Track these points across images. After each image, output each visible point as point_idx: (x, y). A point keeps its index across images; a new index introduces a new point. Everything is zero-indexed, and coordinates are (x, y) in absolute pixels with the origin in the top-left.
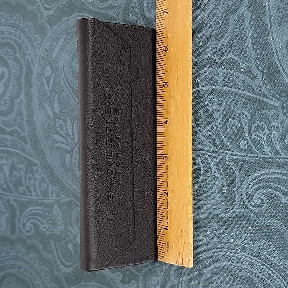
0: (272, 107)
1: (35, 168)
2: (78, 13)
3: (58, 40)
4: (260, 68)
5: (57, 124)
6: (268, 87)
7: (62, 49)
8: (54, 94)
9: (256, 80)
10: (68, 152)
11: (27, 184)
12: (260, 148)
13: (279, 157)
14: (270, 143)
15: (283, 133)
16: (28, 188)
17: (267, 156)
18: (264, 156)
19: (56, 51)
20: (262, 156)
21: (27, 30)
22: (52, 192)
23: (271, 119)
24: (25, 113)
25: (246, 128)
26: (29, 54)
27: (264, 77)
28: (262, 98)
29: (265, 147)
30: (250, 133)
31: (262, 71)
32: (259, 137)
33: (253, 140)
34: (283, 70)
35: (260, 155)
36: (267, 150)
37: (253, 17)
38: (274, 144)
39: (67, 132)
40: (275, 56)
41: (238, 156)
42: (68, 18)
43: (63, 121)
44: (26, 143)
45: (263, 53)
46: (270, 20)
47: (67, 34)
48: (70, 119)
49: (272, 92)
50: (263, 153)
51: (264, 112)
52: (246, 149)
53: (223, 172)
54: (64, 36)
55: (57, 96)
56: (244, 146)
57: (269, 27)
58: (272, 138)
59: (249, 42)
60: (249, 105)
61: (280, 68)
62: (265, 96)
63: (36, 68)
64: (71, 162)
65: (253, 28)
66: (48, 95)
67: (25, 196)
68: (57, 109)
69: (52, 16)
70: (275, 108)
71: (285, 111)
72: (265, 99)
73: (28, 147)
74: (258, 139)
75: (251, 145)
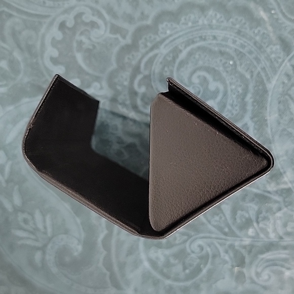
8: (13, 184)
14: (274, 230)
18: (269, 240)
28: (266, 194)
30: (257, 222)
35: (266, 240)
36: (272, 235)
37: (256, 127)
38: (278, 230)
41: (246, 241)
43: (29, 214)
52: (254, 235)
56: (252, 232)
66: (4, 185)
68: (18, 200)
72: (269, 195)
74: (264, 226)
75: (259, 232)
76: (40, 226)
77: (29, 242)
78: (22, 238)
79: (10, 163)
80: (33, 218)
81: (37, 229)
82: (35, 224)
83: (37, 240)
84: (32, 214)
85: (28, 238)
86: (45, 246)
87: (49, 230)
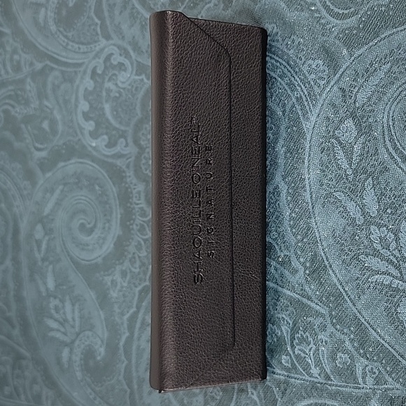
0: (318, 314)
1: (24, 363)
2: (78, 158)
3: (52, 191)
4: (302, 260)
5: (52, 305)
6: (312, 287)
7: (58, 204)
8: (47, 263)
9: (297, 276)
10: (66, 345)
11: (15, 383)
12: (307, 368)
13: (330, 382)
14: (318, 363)
15: (333, 351)
16: (16, 389)
17: (316, 380)
18: (312, 379)
19: (50, 206)
20: (310, 379)
21: (14, 174)
22: (47, 398)
23: (317, 330)
24: (11, 285)
25: (288, 339)
26: (17, 206)
27: (307, 272)
28: (305, 300)
29: (313, 367)
30: (292, 346)
31: (303, 264)
32: (304, 352)
33: (298, 357)
34: (331, 266)
35: (307, 377)
36: (315, 371)
37: (290, 191)
38: (324, 365)
39: (66, 316)
40: (320, 247)
41: (280, 374)
42: (66, 164)
43: (60, 300)
44: (13, 327)
45: (305, 240)
46: (311, 197)
47: (65, 184)
48: (70, 299)
49: (318, 293)
50: (310, 375)
51: (309, 319)
52: (290, 366)
53: (262, 395)
54: (61, 187)
55: (51, 266)
56: (287, 362)
57: (310, 207)
58: (321, 356)
59: (286, 223)
60: (290, 308)
61: (326, 263)
62: (309, 298)
63: (24, 226)
64: (70, 359)
65: (291, 206)
66: (40, 263)
67: (12, 400)
68: (51, 284)
69: (44, 158)
70: (323, 316)
71: (334, 321)
72: (309, 303)
73: (16, 332)
74: (303, 355)
75: (295, 362)
76: (69, 317)
77: (58, 335)
78: (52, 330)
79: (47, 238)
80: (64, 307)
81: (66, 320)
82: (64, 313)
83: (65, 334)
84: (62, 301)
85: (58, 330)
86: (73, 342)
87: (77, 323)
